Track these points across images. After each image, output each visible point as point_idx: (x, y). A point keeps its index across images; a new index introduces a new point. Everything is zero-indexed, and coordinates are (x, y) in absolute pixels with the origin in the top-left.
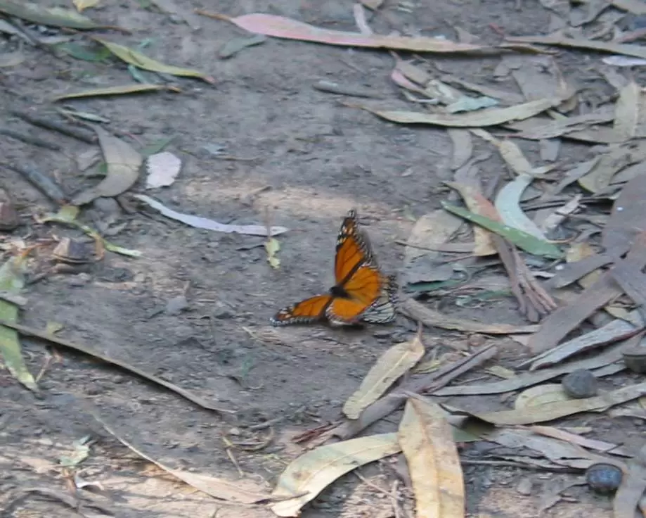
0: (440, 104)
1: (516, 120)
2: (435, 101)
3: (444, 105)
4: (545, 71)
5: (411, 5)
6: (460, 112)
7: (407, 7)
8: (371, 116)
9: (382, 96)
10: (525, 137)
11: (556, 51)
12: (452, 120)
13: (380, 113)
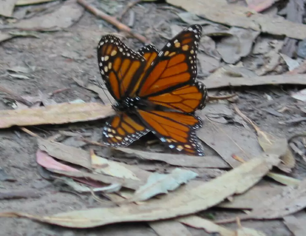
0: (124, 189)
1: (235, 195)
2: (115, 186)
3: (132, 191)
4: (230, 121)
5: (24, 70)
6: (157, 197)
7: (21, 73)
8: (36, 225)
9: (36, 192)
10: (260, 217)
11: (228, 95)
12: (150, 211)
13: (46, 218)
